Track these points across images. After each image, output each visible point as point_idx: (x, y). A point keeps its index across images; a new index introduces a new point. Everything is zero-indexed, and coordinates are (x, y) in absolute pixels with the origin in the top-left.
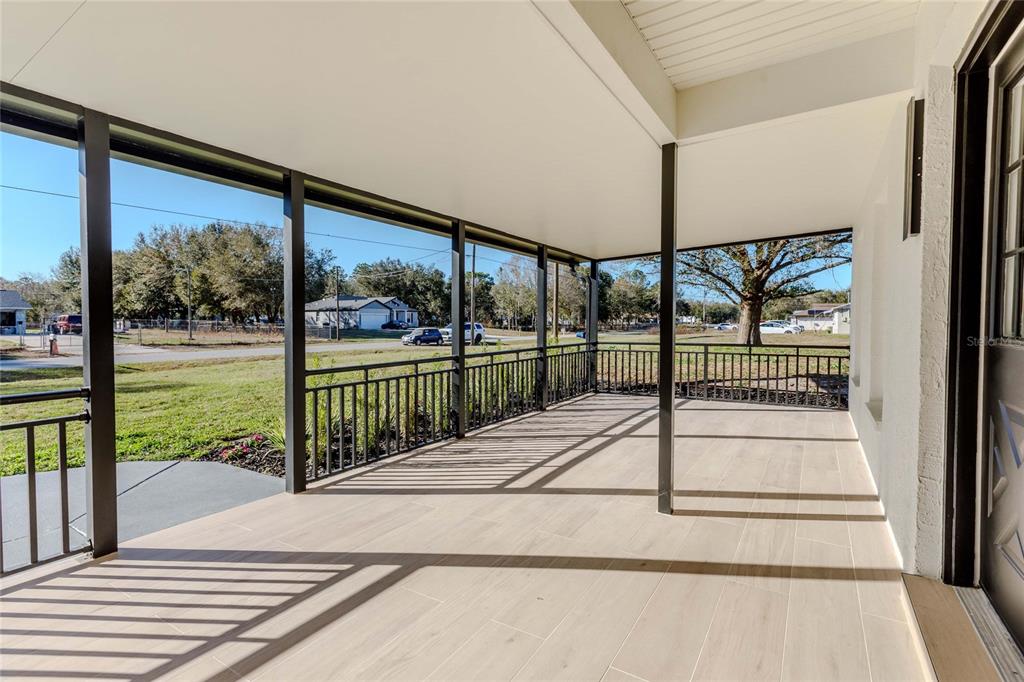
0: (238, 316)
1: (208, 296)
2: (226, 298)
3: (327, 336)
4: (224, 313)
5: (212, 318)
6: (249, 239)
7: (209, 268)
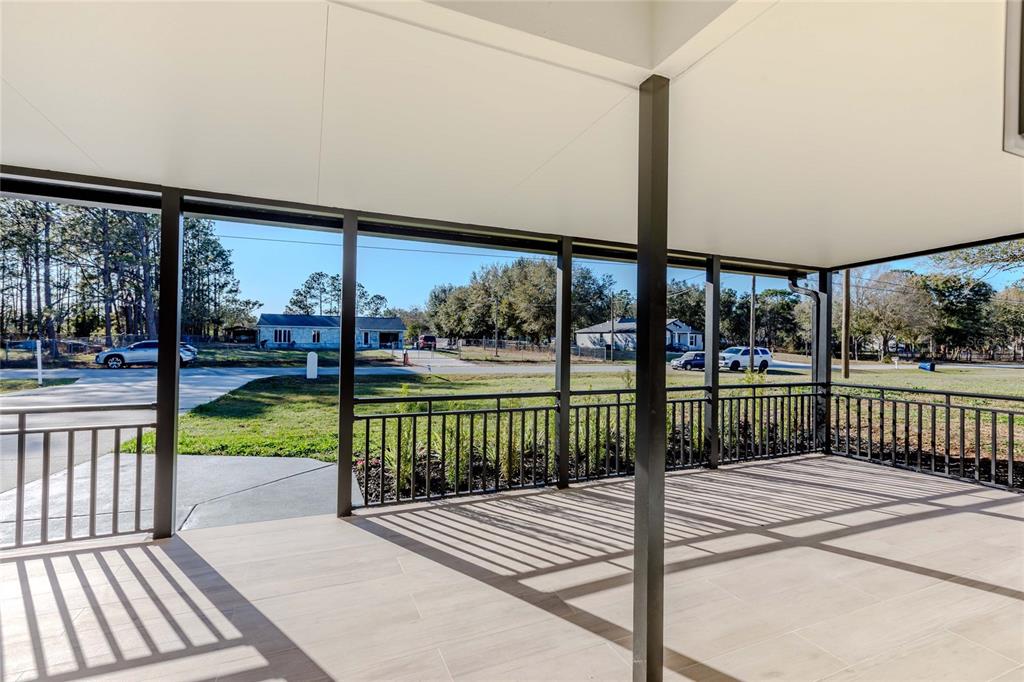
0: (534, 337)
1: (512, 319)
2: (525, 322)
3: (602, 357)
4: (524, 334)
5: (517, 338)
6: (544, 270)
7: (514, 297)
